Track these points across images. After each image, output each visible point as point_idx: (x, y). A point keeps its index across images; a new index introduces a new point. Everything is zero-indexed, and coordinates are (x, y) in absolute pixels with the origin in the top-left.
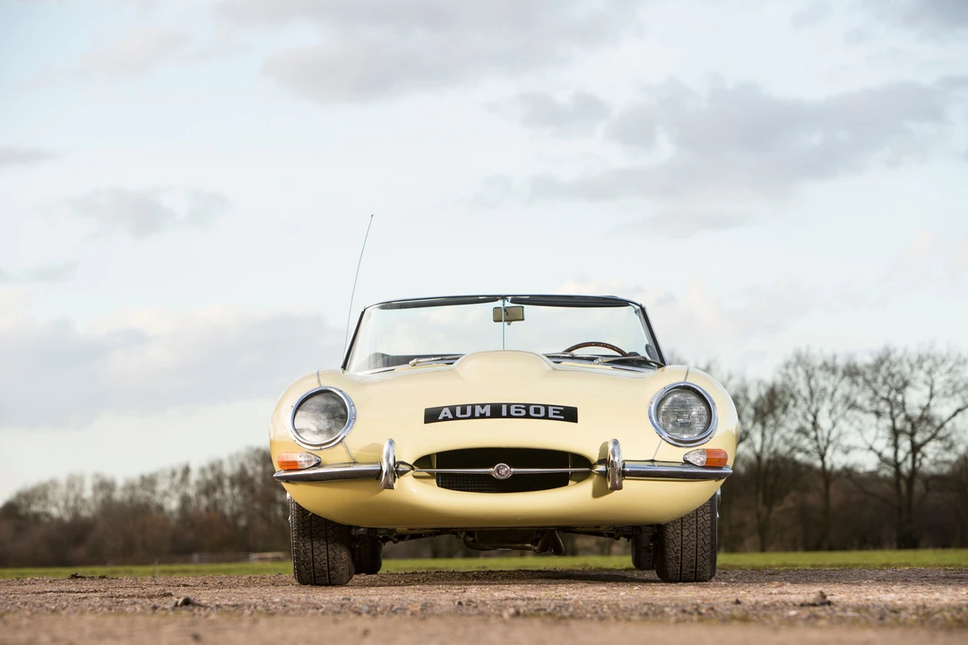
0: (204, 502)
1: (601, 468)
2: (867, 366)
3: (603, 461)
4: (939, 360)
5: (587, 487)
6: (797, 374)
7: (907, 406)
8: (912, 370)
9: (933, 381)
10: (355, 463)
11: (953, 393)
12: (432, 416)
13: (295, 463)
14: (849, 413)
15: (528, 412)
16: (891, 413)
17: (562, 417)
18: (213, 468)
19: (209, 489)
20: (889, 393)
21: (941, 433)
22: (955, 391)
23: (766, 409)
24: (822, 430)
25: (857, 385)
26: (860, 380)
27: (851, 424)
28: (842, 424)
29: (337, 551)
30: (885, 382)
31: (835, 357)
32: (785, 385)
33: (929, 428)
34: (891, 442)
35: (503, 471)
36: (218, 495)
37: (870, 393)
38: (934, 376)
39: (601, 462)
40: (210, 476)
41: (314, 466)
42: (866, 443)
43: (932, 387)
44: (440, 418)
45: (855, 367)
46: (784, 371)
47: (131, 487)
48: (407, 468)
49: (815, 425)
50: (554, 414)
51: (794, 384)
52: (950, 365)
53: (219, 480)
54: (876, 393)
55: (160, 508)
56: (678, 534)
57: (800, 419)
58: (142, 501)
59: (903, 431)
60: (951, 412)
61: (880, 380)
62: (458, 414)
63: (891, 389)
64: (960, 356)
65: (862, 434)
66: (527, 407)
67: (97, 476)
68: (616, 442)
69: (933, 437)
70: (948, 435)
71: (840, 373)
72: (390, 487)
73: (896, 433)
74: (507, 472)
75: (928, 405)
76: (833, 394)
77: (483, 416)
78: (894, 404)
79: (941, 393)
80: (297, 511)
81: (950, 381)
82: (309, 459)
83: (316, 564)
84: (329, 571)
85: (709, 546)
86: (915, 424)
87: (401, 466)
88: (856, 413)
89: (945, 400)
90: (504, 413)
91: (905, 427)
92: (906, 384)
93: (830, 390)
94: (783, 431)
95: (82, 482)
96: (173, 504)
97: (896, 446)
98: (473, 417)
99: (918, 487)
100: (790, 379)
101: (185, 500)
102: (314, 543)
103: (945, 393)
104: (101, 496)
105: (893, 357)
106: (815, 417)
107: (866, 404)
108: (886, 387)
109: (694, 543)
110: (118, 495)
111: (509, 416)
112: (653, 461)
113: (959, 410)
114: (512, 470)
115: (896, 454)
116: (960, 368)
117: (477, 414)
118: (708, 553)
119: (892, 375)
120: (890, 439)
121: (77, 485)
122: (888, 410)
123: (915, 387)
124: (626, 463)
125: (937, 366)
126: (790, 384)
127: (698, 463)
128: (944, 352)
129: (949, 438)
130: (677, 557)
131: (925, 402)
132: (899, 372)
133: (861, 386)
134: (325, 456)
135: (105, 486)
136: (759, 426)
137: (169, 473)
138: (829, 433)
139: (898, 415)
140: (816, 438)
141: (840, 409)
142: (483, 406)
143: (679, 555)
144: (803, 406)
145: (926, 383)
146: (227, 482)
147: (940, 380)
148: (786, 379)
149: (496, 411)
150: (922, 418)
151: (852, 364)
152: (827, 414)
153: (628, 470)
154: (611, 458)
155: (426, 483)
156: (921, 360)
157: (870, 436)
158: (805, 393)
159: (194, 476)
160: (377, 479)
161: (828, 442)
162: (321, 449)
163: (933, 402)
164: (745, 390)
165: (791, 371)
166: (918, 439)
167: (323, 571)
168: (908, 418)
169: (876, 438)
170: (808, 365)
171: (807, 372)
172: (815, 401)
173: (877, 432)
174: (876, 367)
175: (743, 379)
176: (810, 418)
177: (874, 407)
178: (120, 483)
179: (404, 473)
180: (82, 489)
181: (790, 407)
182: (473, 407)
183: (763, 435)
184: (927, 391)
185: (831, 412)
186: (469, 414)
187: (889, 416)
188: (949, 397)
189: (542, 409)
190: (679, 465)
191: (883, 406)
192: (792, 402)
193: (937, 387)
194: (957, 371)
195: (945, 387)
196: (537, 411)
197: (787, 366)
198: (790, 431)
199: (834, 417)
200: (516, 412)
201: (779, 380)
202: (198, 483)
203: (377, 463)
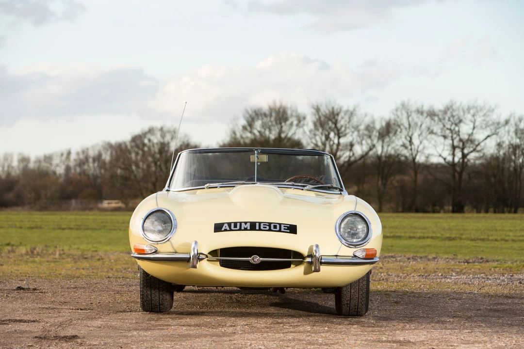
0: (78, 170)
1: (309, 260)
2: (440, 111)
3: (310, 256)
4: (479, 109)
5: (301, 269)
6: (402, 114)
7: (461, 133)
8: (464, 114)
9: (475, 120)
10: (176, 252)
11: (486, 127)
12: (218, 228)
13: (143, 250)
14: (429, 136)
15: (271, 227)
16: (452, 137)
17: (289, 231)
18: (83, 152)
19: (81, 163)
20: (451, 125)
21: (479, 148)
22: (487, 126)
23: (384, 133)
24: (414, 145)
25: (435, 121)
26: (436, 118)
27: (430, 142)
28: (425, 143)
29: (164, 296)
30: (449, 120)
31: (423, 106)
32: (395, 120)
33: (471, 145)
34: (451, 153)
35: (256, 259)
36: (86, 167)
37: (441, 126)
38: (475, 117)
39: (309, 256)
40: (82, 157)
41: (153, 253)
42: (437, 152)
43: (474, 124)
44: (223, 229)
45: (434, 111)
46: (395, 112)
47: (38, 161)
48: (204, 257)
49: (411, 142)
50: (284, 229)
51: (401, 120)
52: (485, 112)
53: (87, 159)
54: (444, 126)
55: (55, 173)
56: (348, 291)
57: (403, 139)
58: (45, 169)
59: (458, 147)
60: (484, 137)
61: (447, 118)
62: (232, 228)
63: (452, 124)
64: (490, 107)
65: (436, 148)
66: (270, 224)
67: (20, 154)
68: (317, 246)
69: (474, 150)
70: (483, 149)
71: (425, 115)
72: (195, 267)
73: (454, 148)
74: (258, 260)
75: (472, 133)
76: (421, 126)
77: (246, 229)
78: (454, 132)
79: (479, 127)
80: (144, 274)
81: (484, 120)
82: (151, 249)
83: (153, 302)
84: (160, 305)
85: (365, 298)
86: (464, 143)
87: (201, 255)
88: (433, 136)
89: (481, 131)
90: (257, 228)
91: (459, 145)
92: (460, 121)
93: (419, 124)
94: (393, 145)
95: (12, 157)
96: (61, 170)
97: (454, 155)
98: (240, 229)
99: (465, 176)
100: (398, 117)
101: (68, 169)
102: (152, 291)
103: (481, 127)
104: (22, 166)
105: (454, 107)
106: (411, 138)
107: (439, 131)
108: (450, 123)
109: (357, 296)
110: (32, 165)
111: (260, 230)
112: (337, 256)
113: (489, 136)
114: (261, 259)
115: (453, 159)
116: (490, 114)
117: (243, 228)
118: (365, 302)
119: (453, 116)
120: (451, 150)
121: (9, 159)
122: (450, 135)
123: (465, 123)
124: (323, 257)
125: (478, 112)
126: (398, 120)
127: (361, 256)
128: (482, 105)
129: (482, 151)
130: (347, 304)
131: (470, 132)
132: (457, 115)
133: (437, 122)
134: (160, 247)
135: (24, 160)
136: (380, 143)
137: (59, 154)
138: (418, 147)
139: (455, 138)
140: (411, 149)
141: (424, 134)
142: (246, 223)
143: (349, 302)
144: (405, 132)
145: (472, 121)
146: (91, 160)
147: (479, 120)
148: (396, 117)
149: (253, 226)
150: (468, 140)
151: (431, 110)
152: (417, 137)
153: (323, 261)
154: (315, 254)
155: (214, 264)
156: (469, 109)
157: (440, 149)
158: (407, 125)
159: (73, 157)
160: (188, 262)
161: (417, 152)
162: (158, 244)
163: (475, 131)
164: (373, 122)
165: (399, 113)
166: (466, 151)
167: (156, 305)
168: (461, 140)
169: (443, 150)
170: (408, 110)
171: (408, 113)
172: (411, 129)
173: (444, 147)
174: (445, 112)
175: (373, 117)
176: (409, 139)
177: (443, 134)
178: (33, 158)
179: (202, 259)
180: (12, 161)
181: (398, 133)
182: (241, 223)
183: (383, 147)
184: (472, 126)
185: (419, 136)
186: (238, 227)
187: (450, 138)
188: (484, 129)
189: (278, 226)
190: (351, 258)
191: (448, 133)
192: (399, 130)
193: (477, 124)
194: (488, 116)
195: (481, 123)
196: (275, 227)
197: (397, 110)
198: (397, 145)
199: (421, 138)
200: (264, 227)
201: (393, 117)
202: (75, 160)
203: (187, 253)
